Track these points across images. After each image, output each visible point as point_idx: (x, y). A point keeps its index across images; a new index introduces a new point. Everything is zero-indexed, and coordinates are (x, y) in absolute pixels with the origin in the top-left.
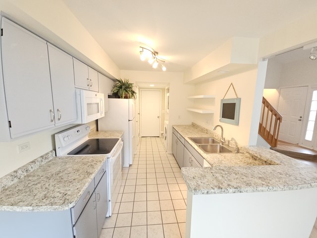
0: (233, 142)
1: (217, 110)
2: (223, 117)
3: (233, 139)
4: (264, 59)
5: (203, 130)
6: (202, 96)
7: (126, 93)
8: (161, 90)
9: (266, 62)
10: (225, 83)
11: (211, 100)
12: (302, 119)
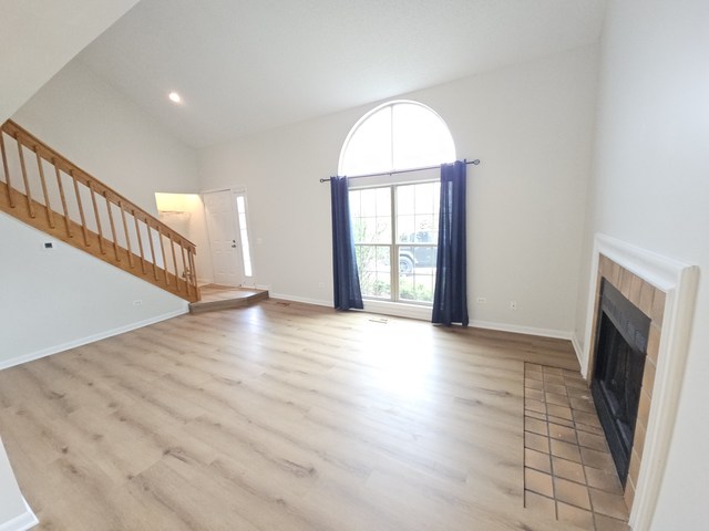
12: (236, 245)
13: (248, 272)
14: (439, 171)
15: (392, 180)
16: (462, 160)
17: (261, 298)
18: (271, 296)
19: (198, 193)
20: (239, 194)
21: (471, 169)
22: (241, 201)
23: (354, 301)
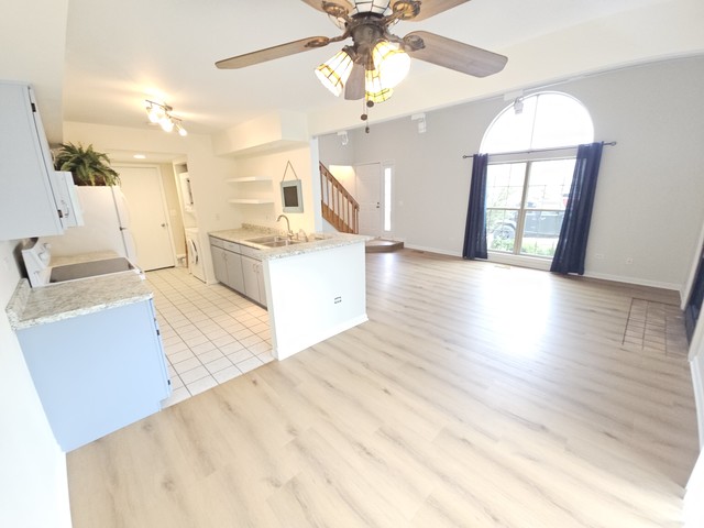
0: (301, 234)
1: (278, 198)
2: (287, 205)
3: (301, 231)
4: (314, 138)
5: (262, 230)
6: (253, 179)
7: (97, 174)
8: (158, 167)
9: (317, 140)
10: (279, 159)
11: (268, 184)
12: (379, 206)
13: (388, 226)
14: (576, 151)
15: (529, 157)
16: (600, 141)
17: (397, 248)
18: (405, 246)
19: (352, 165)
20: (388, 166)
21: (606, 149)
22: (388, 172)
23: (480, 252)
